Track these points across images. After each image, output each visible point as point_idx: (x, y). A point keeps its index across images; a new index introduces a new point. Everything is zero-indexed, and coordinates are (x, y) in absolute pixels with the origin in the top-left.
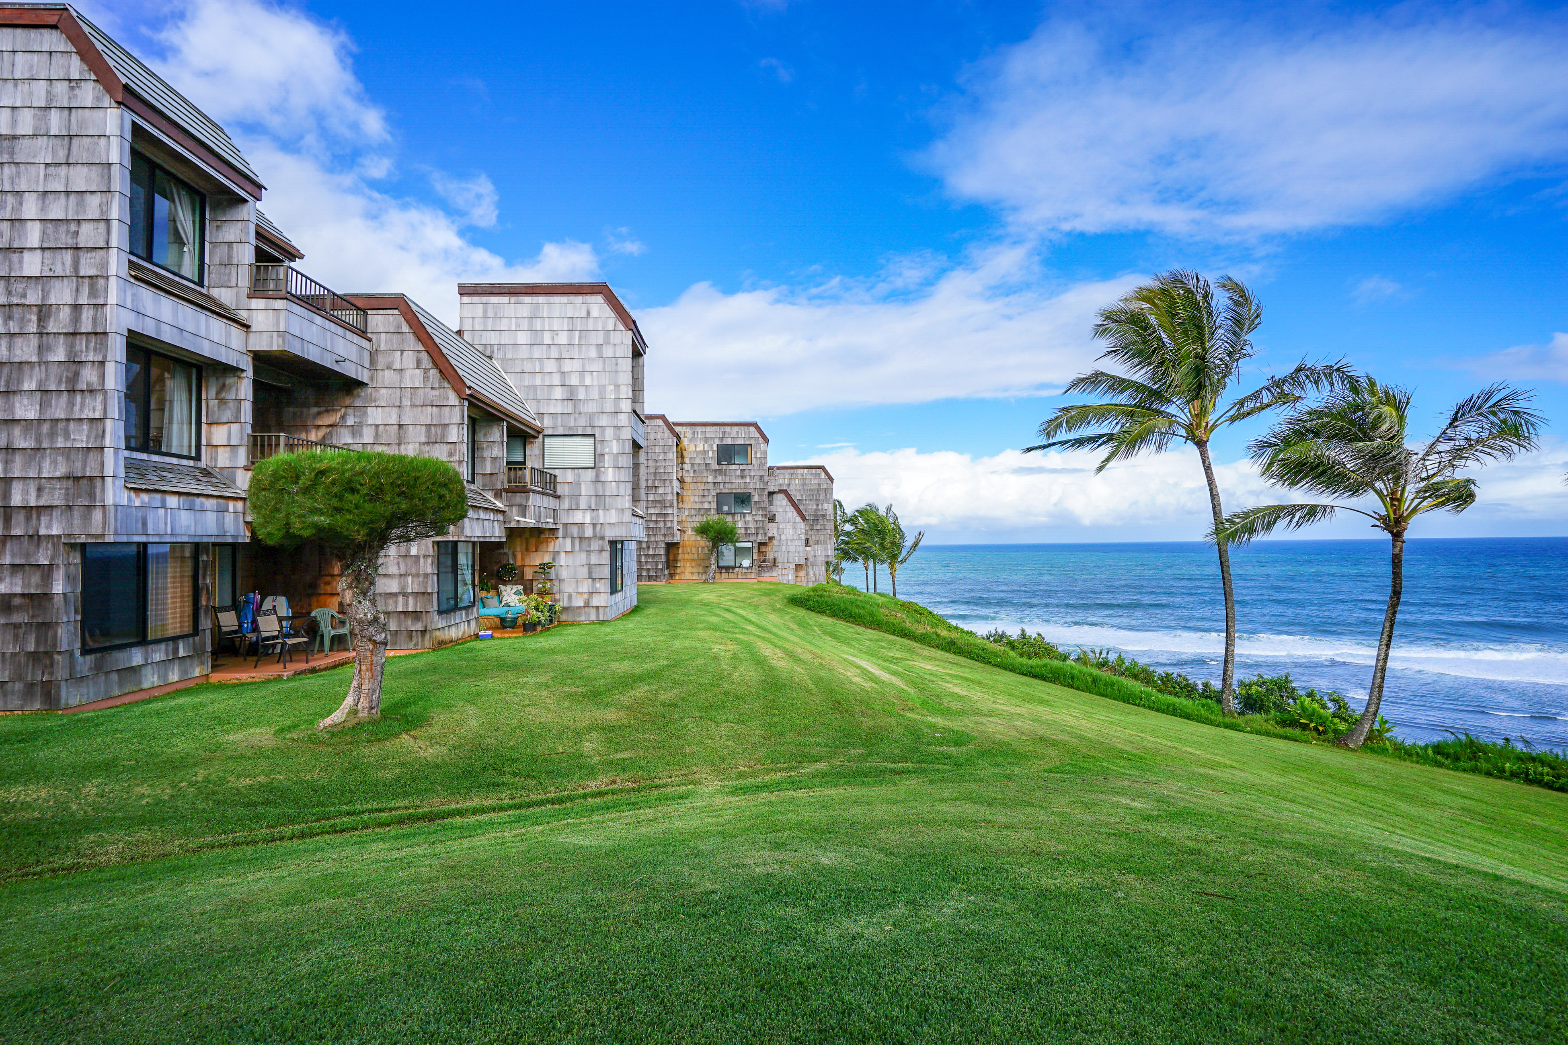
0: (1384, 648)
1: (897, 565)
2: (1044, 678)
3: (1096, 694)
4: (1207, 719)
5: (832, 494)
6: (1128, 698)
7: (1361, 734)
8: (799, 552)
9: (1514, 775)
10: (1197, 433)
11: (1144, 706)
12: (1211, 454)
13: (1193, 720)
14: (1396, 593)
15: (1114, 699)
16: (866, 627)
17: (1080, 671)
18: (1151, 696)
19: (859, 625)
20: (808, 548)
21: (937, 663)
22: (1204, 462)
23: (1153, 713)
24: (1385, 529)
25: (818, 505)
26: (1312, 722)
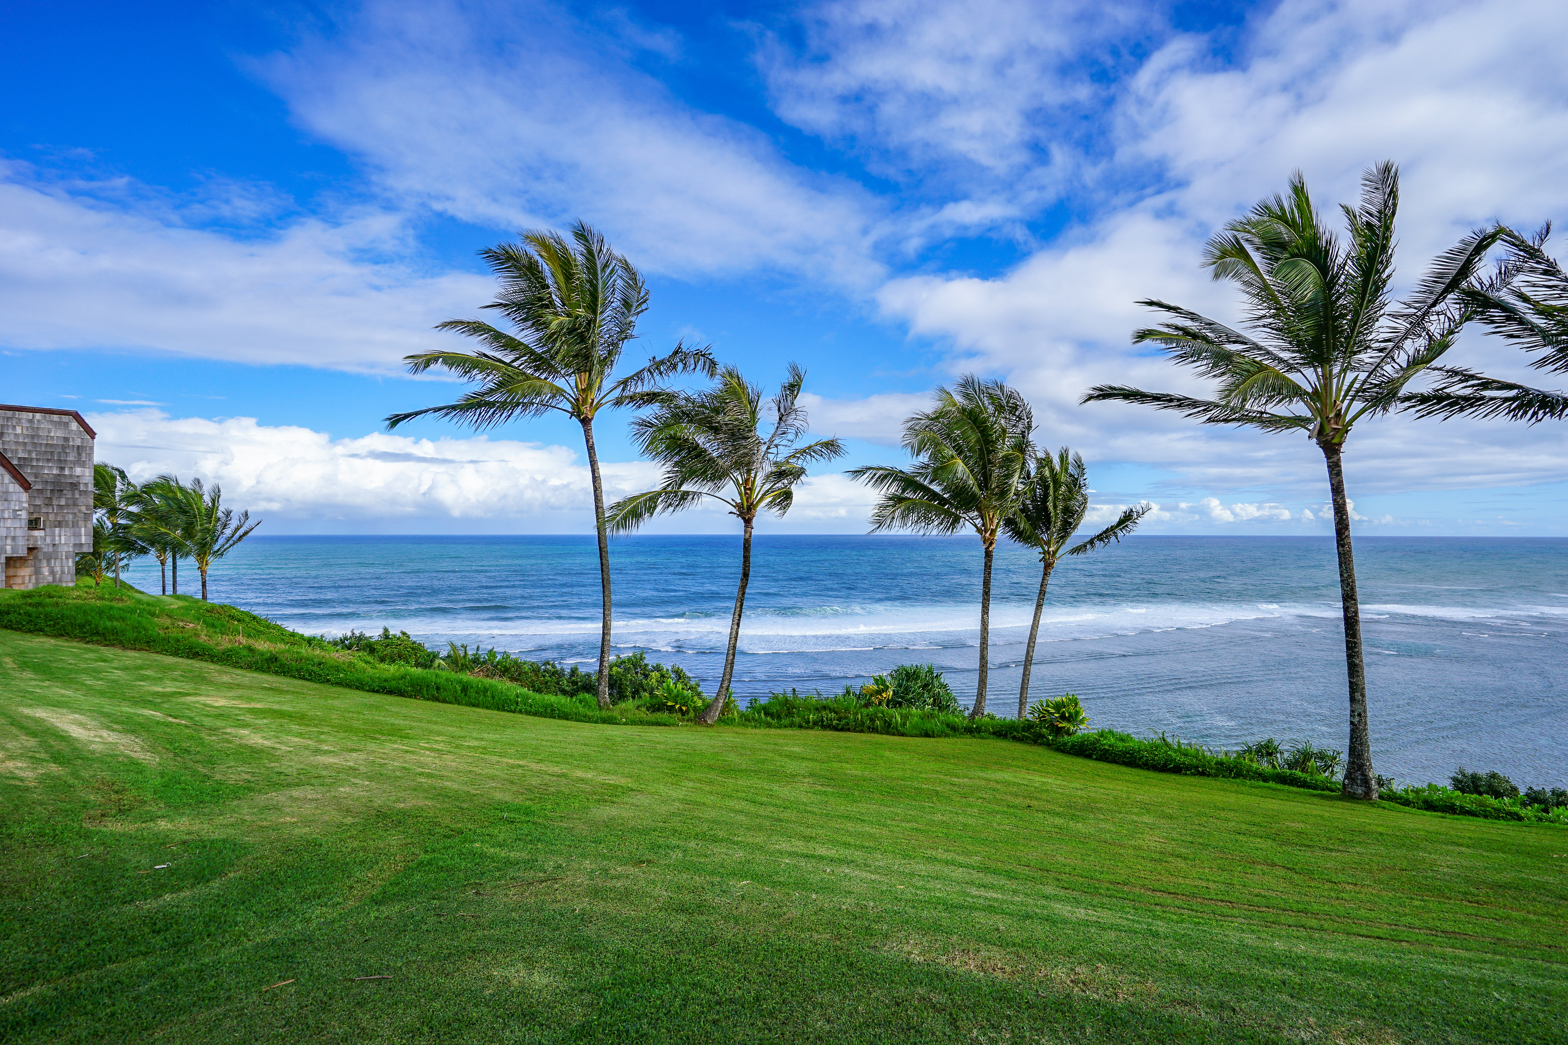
0: (736, 627)
1: (210, 559)
2: (401, 693)
3: (466, 705)
4: (585, 716)
5: (90, 455)
6: (503, 705)
7: (717, 710)
8: (14, 538)
9: (815, 723)
10: (582, 408)
11: (520, 712)
12: (594, 432)
13: (571, 719)
14: (746, 575)
15: (487, 708)
16: (124, 648)
17: (447, 680)
18: (528, 698)
19: (113, 645)
20: (36, 533)
21: (240, 692)
22: (587, 441)
23: (531, 718)
24: (739, 515)
25: (62, 469)
26: (677, 703)
